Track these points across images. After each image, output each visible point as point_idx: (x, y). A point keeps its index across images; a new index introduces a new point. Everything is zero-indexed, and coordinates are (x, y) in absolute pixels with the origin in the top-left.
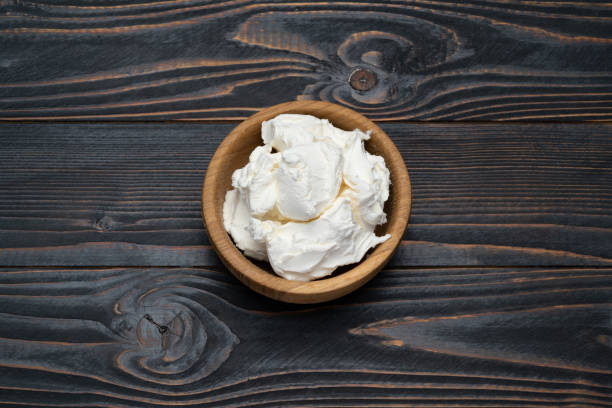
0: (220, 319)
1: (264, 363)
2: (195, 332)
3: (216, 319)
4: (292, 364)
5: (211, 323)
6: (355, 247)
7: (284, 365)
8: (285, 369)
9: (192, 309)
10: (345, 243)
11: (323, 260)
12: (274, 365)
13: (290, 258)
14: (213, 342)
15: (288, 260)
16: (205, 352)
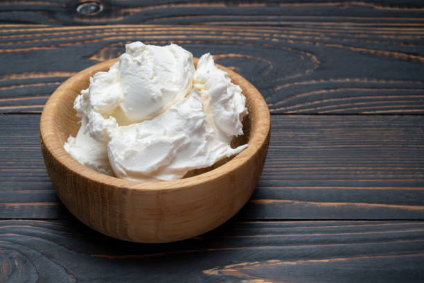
6: (206, 147)
10: (195, 138)
11: (172, 159)
13: (133, 154)
15: (131, 155)
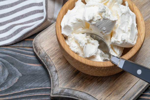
0: (14, 67)
1: (32, 85)
2: (3, 71)
3: (13, 66)
4: (44, 85)
5: (10, 68)
7: (41, 85)
8: (41, 87)
9: (3, 62)
12: (36, 85)
14: (11, 75)
16: (7, 79)
